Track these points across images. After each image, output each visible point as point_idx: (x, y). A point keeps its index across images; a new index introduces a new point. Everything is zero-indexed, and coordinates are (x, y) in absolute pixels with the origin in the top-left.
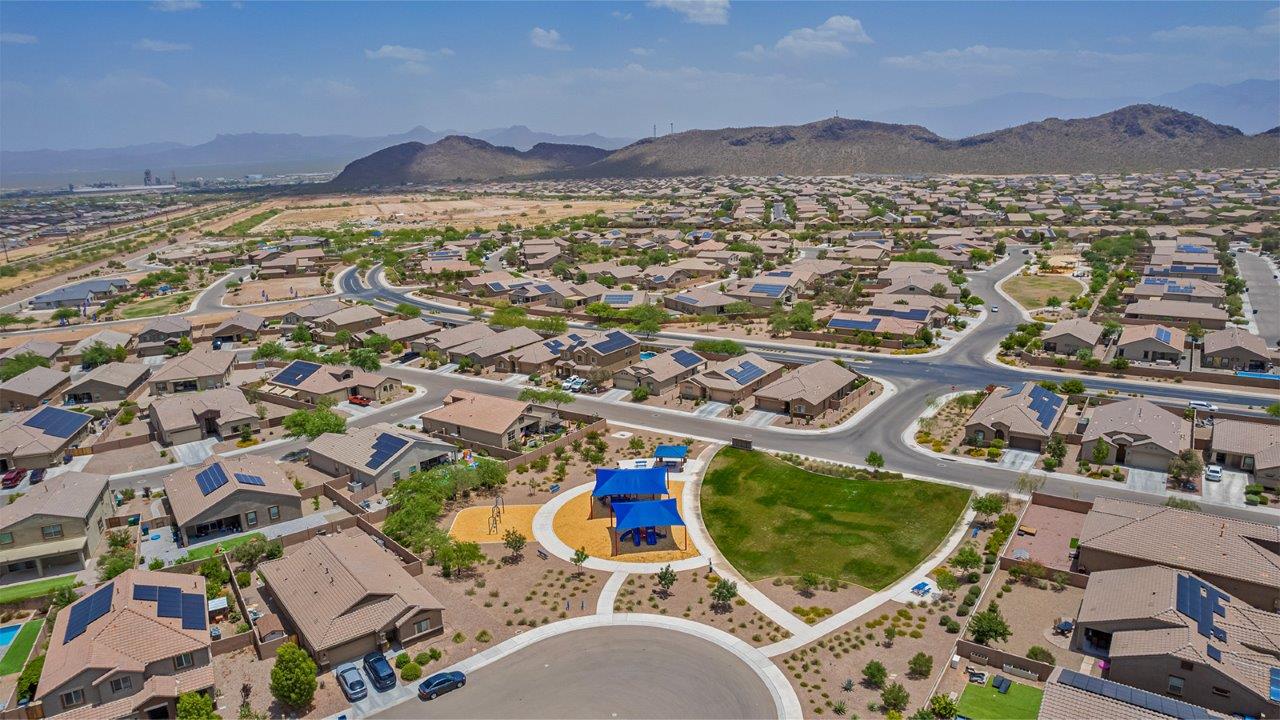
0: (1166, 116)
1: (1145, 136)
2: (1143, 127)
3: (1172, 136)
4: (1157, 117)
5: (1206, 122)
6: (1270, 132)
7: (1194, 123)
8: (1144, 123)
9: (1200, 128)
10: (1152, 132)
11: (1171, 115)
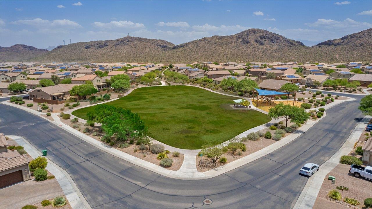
0: (262, 34)
1: (249, 44)
2: (249, 40)
3: (262, 44)
4: (258, 35)
5: (283, 38)
6: (318, 45)
7: (276, 39)
8: (251, 38)
9: (279, 41)
10: (253, 42)
11: (264, 34)
